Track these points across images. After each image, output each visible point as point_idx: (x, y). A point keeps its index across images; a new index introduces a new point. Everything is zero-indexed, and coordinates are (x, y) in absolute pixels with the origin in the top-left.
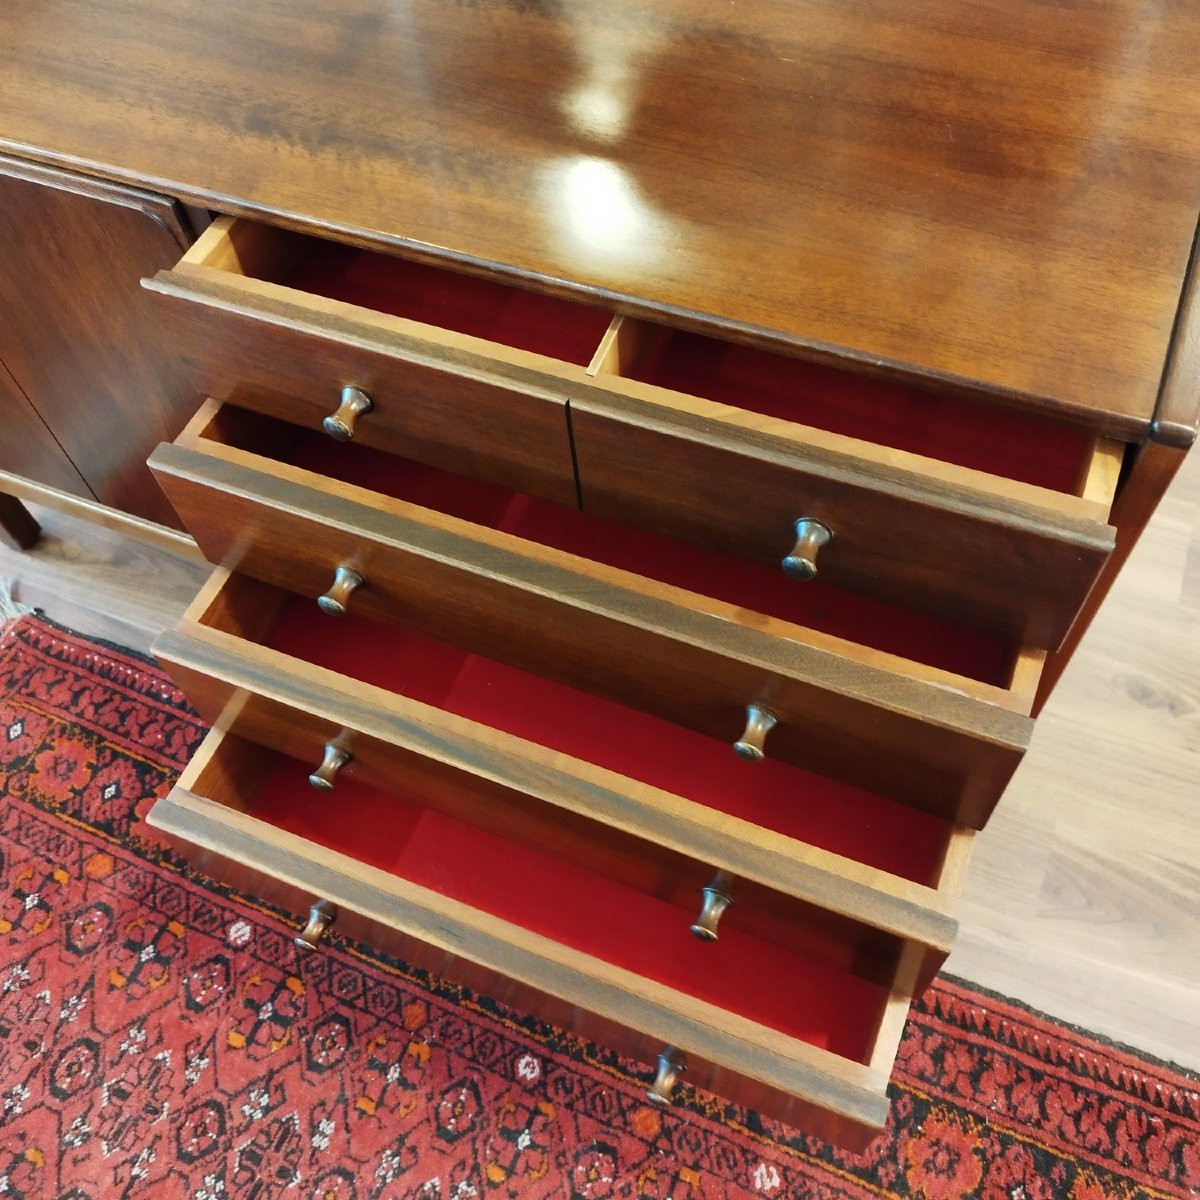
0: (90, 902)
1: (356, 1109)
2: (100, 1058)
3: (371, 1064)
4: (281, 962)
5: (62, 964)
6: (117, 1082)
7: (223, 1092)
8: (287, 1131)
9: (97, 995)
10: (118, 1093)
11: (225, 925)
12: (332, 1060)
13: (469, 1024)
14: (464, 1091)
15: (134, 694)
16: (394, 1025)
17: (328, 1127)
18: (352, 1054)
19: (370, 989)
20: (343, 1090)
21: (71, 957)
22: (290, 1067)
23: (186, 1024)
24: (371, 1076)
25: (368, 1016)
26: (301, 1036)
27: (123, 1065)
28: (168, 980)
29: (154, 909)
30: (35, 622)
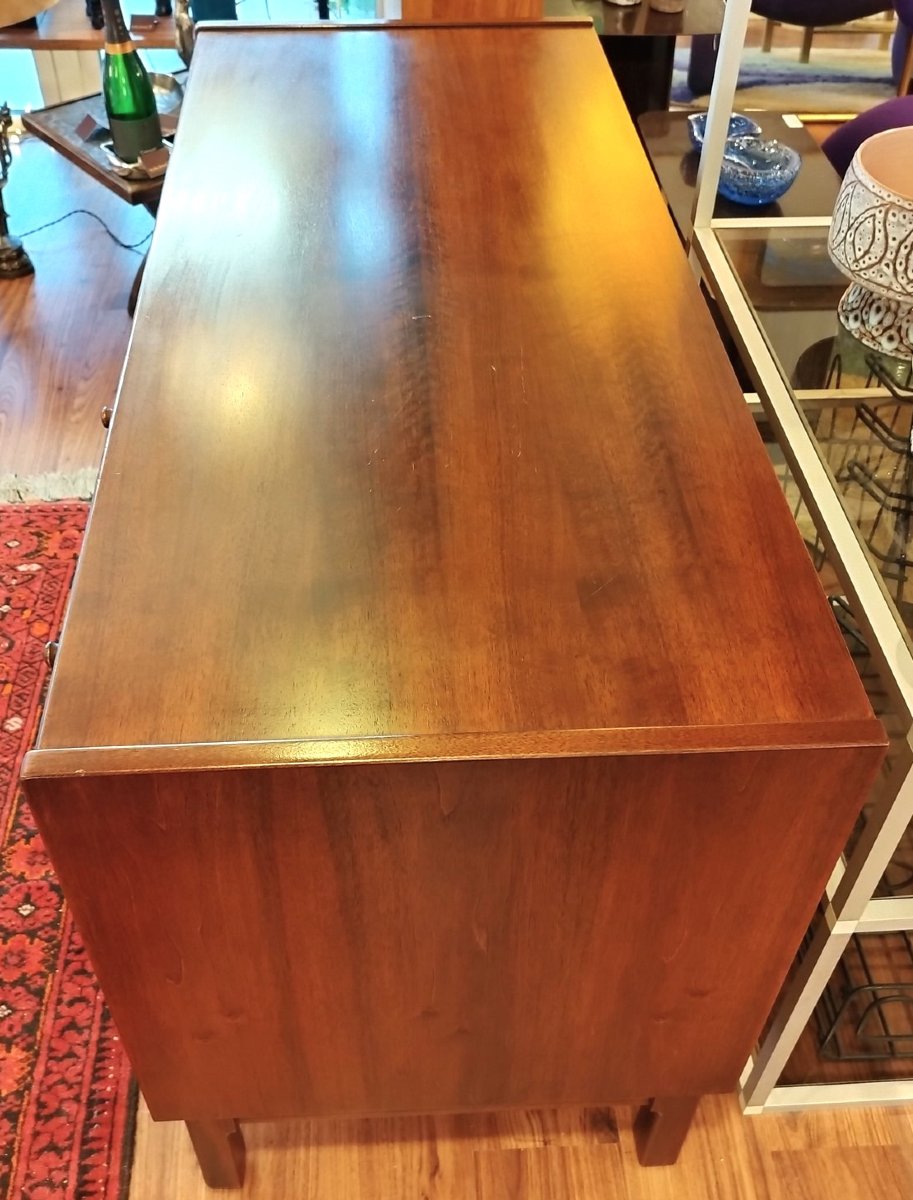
11: (18, 713)
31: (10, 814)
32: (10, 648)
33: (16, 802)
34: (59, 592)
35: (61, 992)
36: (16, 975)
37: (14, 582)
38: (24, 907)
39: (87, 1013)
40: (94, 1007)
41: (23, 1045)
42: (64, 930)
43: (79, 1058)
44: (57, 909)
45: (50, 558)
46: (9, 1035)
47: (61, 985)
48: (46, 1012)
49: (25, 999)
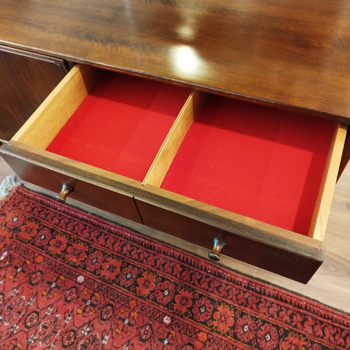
0: (37, 270)
1: (115, 332)
2: (39, 316)
3: (120, 319)
4: (93, 288)
5: (28, 289)
6: (44, 324)
7: (75, 327)
8: (95, 339)
9: (38, 298)
10: (45, 327)
11: (76, 277)
12: (108, 317)
13: (149, 307)
14: (148, 327)
15: (50, 209)
16: (127, 307)
17: (107, 337)
18: (114, 315)
19: (119, 296)
20: (111, 326)
21: (31, 286)
22: (95, 319)
23: (65, 306)
24: (120, 322)
25: (119, 304)
26: (99, 310)
27: (46, 319)
28: (60, 293)
29: (55, 272)
30: (21, 188)
31: (122, 290)
32: (42, 272)
33: (118, 286)
34: (26, 248)
35: (204, 289)
36: (191, 302)
37: (7, 263)
38: (165, 293)
39: (215, 282)
40: (214, 279)
41: (218, 305)
42: (180, 282)
43: (230, 288)
44: (171, 282)
45: (4, 247)
46: (212, 309)
47: (201, 288)
48: (209, 295)
49: (201, 301)
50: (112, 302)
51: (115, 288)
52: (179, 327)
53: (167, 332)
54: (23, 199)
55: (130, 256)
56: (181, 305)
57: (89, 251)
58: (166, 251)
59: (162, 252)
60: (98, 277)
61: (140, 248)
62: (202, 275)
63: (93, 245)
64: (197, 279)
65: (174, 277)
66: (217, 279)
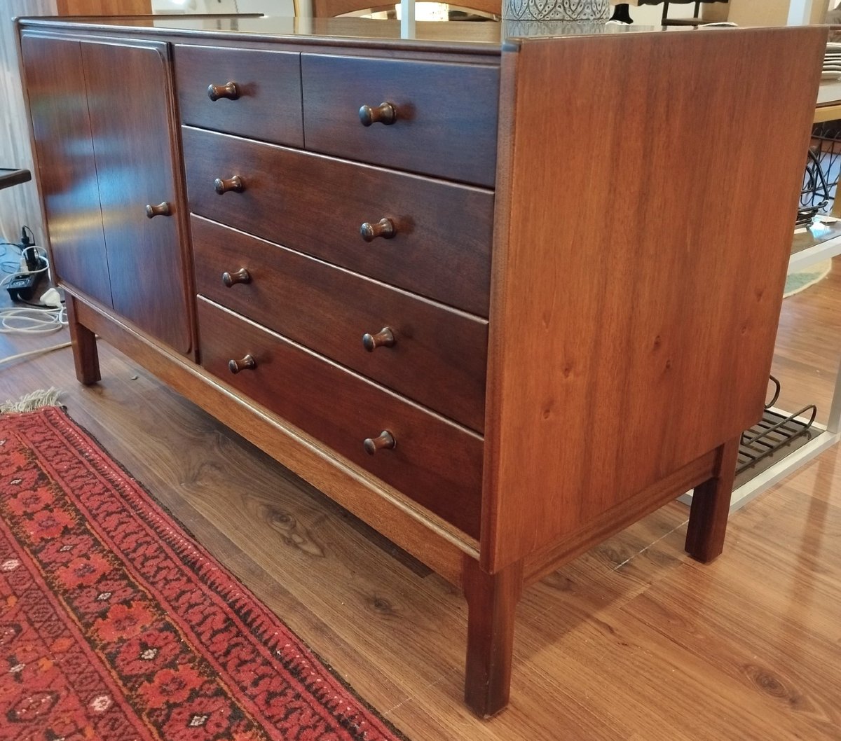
3: (10, 658)
4: (16, 587)
11: (7, 558)
15: (73, 449)
16: (45, 644)
18: (5, 648)
19: (51, 621)
25: (35, 633)
30: (59, 410)
33: (64, 604)
35: (238, 683)
36: (186, 694)
38: (146, 653)
39: (276, 681)
40: (279, 674)
41: (242, 728)
42: (197, 649)
43: (300, 708)
44: (179, 641)
46: (221, 730)
47: (234, 679)
48: (238, 700)
49: (211, 702)
50: (25, 625)
51: (55, 603)
52: (113, 729)
53: (77, 727)
54: (45, 423)
55: (139, 566)
56: (160, 690)
57: (72, 529)
58: (218, 582)
59: (209, 583)
60: (44, 575)
61: (171, 559)
62: (259, 654)
63: (90, 524)
64: (240, 659)
65: (192, 635)
66: (287, 675)
